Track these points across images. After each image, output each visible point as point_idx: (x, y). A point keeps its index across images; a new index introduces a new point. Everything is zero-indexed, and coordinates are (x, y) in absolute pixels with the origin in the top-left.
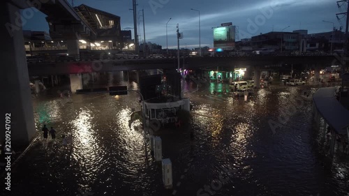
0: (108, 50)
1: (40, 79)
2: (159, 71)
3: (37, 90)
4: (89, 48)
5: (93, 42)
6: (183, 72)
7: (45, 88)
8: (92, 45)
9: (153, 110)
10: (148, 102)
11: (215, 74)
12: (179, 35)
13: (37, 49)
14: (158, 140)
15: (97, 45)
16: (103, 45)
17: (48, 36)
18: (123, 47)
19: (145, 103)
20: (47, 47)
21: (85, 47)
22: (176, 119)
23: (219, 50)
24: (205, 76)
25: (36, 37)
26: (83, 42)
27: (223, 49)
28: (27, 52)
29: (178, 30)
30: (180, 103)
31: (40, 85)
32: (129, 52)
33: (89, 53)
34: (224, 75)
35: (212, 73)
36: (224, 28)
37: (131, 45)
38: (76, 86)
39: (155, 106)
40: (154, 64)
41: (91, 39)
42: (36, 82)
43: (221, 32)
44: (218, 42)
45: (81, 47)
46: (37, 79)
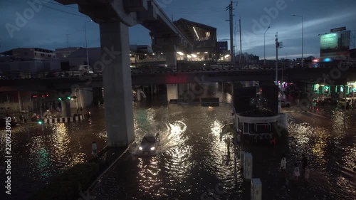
0: (202, 62)
1: (141, 88)
2: (255, 83)
3: (139, 99)
4: (186, 59)
5: (190, 53)
6: (282, 85)
7: (145, 96)
8: (189, 56)
9: (246, 124)
10: (241, 115)
11: (321, 88)
12: (278, 45)
13: (141, 61)
14: (249, 157)
15: (194, 57)
16: (200, 56)
17: (150, 49)
18: (218, 57)
19: (238, 116)
20: (149, 59)
21: (182, 59)
22: (271, 135)
23: (327, 60)
24: (308, 89)
25: (140, 51)
26: (181, 53)
27: (332, 59)
28: (133, 64)
29: (277, 40)
30: (274, 119)
31: (141, 94)
32: (224, 63)
33: (185, 64)
34: (332, 89)
35: (317, 87)
36: (335, 35)
37: (227, 56)
38: (172, 94)
39: (249, 120)
40: (250, 75)
41: (188, 51)
42: (138, 91)
43: (330, 39)
44: (325, 51)
45: (179, 59)
46: (139, 88)
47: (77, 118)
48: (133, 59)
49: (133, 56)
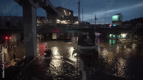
0: (67, 24)
1: (42, 34)
2: (88, 33)
3: (41, 38)
4: (60, 23)
6: (97, 34)
7: (43, 37)
8: (62, 22)
9: (82, 49)
10: (81, 46)
11: (112, 36)
12: (96, 19)
13: (42, 23)
14: (82, 62)
15: (64, 22)
16: (66, 22)
17: (46, 18)
18: (74, 23)
19: (80, 46)
20: (45, 22)
21: (59, 23)
22: (92, 54)
23: (114, 25)
24: (108, 36)
25: (41, 18)
26: (59, 20)
27: (116, 25)
28: (38, 24)
29: (95, 17)
30: (94, 47)
31: (42, 36)
32: (76, 25)
33: (60, 25)
34: (116, 36)
35: (111, 35)
36: (117, 16)
37: (77, 22)
38: (54, 37)
39: (84, 48)
40: (85, 30)
41: (62, 19)
42: (41, 35)
43: (115, 17)
44: (114, 22)
45: (58, 23)
46: (41, 34)
47: (13, 46)
48: (38, 22)
49: (39, 21)
